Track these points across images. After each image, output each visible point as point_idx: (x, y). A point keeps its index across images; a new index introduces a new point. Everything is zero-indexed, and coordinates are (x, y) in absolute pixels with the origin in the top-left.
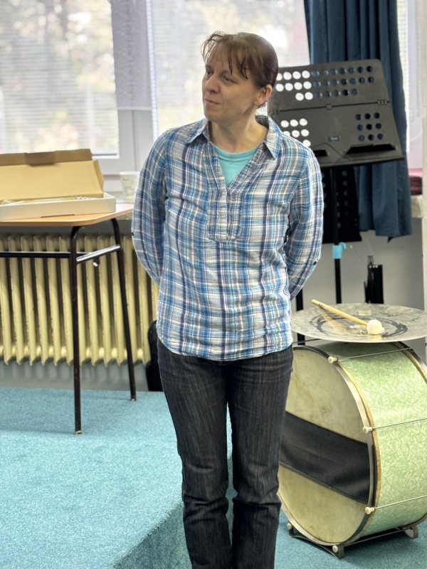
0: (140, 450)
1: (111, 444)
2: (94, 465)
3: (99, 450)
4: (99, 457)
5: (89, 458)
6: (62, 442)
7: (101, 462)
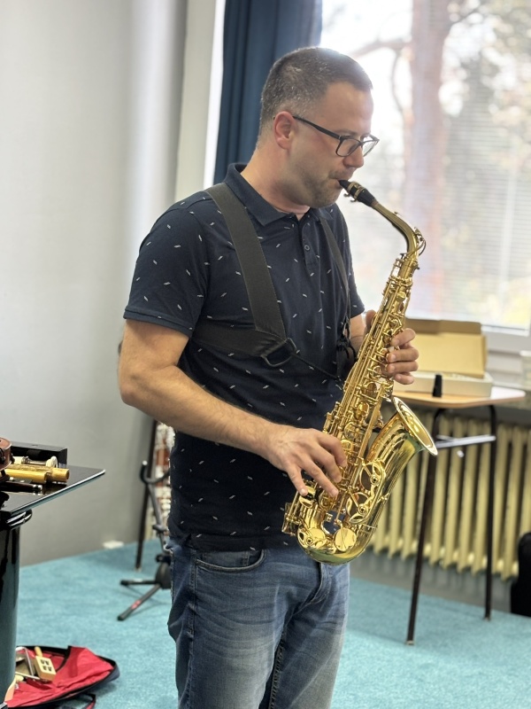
0: (472, 677)
1: (442, 663)
2: (414, 682)
3: (426, 666)
4: (423, 675)
5: (411, 674)
6: (388, 649)
7: (422, 681)
